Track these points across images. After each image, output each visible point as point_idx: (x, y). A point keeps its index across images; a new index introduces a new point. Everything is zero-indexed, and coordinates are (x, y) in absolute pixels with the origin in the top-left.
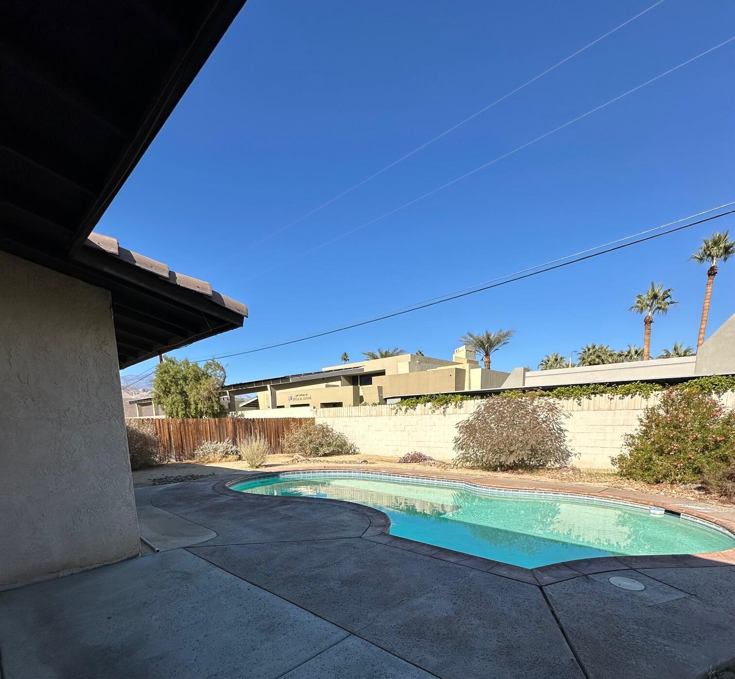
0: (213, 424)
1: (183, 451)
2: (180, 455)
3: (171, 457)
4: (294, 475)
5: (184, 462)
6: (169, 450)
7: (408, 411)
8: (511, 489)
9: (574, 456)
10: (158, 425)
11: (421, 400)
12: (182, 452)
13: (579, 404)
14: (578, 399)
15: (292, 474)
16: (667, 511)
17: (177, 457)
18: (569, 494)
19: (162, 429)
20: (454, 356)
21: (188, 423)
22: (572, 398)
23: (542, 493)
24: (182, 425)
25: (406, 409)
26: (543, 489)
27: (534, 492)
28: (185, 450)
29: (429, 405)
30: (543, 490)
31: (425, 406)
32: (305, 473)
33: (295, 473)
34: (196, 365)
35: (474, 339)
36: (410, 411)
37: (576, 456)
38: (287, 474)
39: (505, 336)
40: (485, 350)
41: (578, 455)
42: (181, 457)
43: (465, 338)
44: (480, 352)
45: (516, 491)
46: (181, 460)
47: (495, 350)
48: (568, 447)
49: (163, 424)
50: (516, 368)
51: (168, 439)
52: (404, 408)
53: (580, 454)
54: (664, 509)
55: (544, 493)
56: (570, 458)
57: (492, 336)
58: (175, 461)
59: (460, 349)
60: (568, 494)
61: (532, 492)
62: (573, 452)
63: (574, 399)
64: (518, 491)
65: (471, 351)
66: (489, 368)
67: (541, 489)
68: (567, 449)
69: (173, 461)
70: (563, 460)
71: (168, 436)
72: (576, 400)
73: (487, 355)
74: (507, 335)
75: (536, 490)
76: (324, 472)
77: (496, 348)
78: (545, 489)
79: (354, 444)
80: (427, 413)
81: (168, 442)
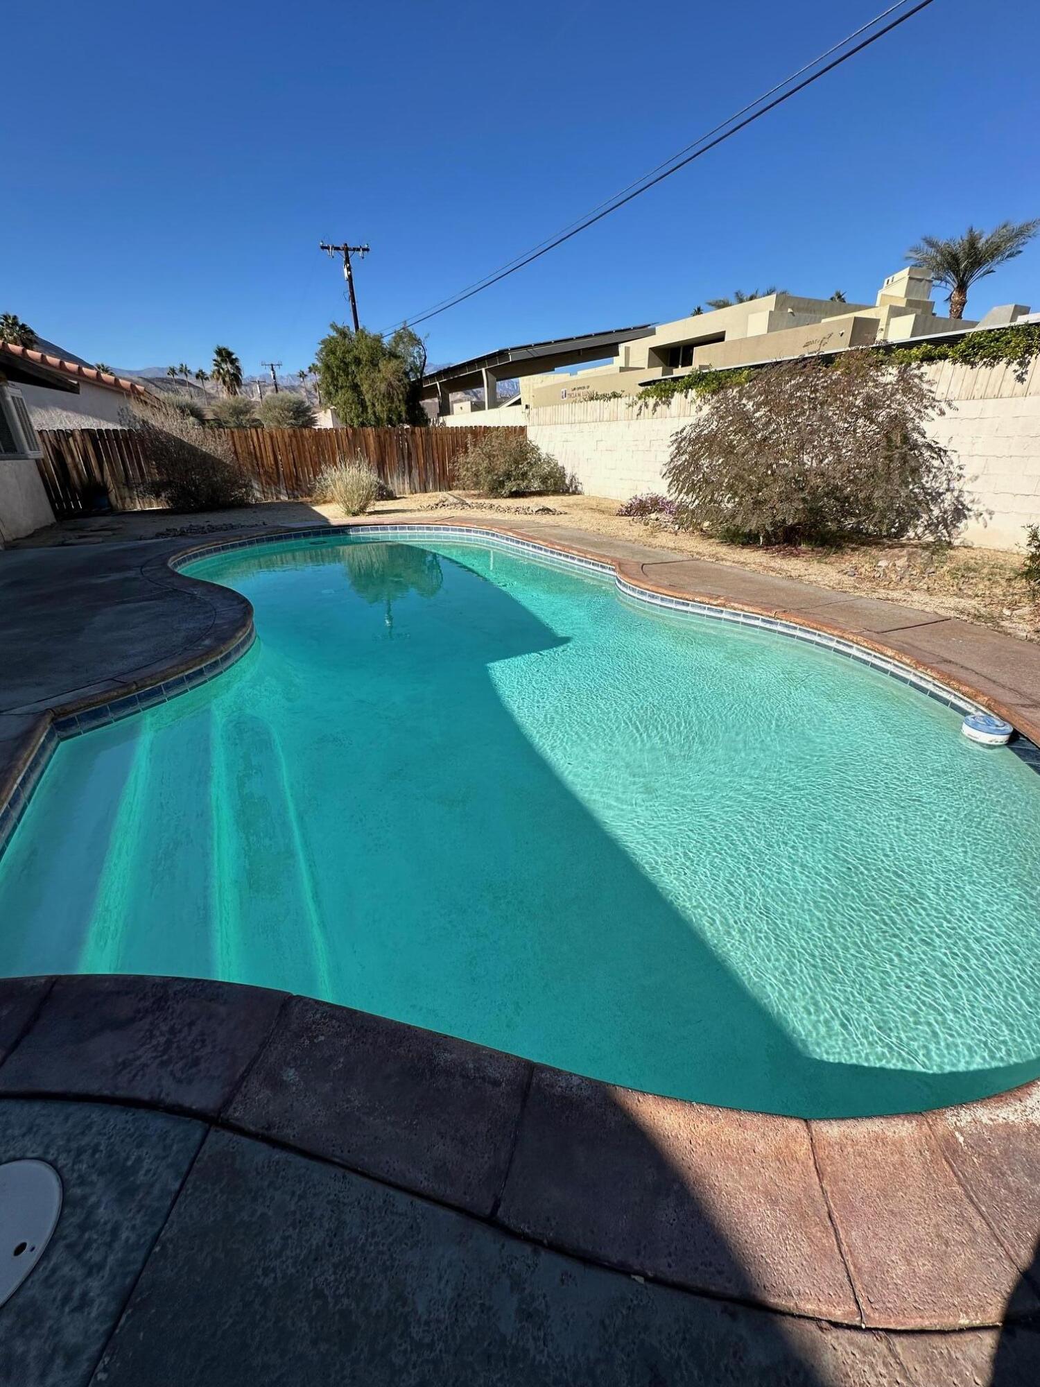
0: (343, 437)
1: (299, 483)
2: (293, 489)
3: (280, 493)
4: (376, 532)
5: (301, 500)
6: (276, 480)
7: (658, 408)
8: (675, 599)
9: (974, 518)
10: (255, 439)
11: (679, 384)
12: (297, 484)
13: (1020, 379)
14: (1020, 364)
15: (372, 529)
16: (1014, 738)
17: (289, 491)
18: (798, 627)
19: (262, 445)
20: (880, 293)
21: (302, 435)
22: (1005, 360)
23: (739, 615)
24: (294, 440)
25: (656, 405)
26: (740, 606)
27: (722, 611)
28: (301, 481)
29: (692, 393)
30: (742, 610)
31: (686, 397)
32: (396, 529)
33: (377, 529)
34: (378, 339)
35: (937, 251)
36: (662, 408)
37: (980, 519)
38: (362, 530)
39: (1016, 236)
40: (957, 276)
41: (986, 516)
42: (296, 493)
43: (917, 250)
44: (947, 282)
45: (683, 604)
46: (295, 497)
47: (984, 274)
48: (966, 494)
49: (263, 438)
50: (995, 308)
51: (273, 463)
52: (651, 401)
53: (991, 513)
54: (1009, 729)
55: (744, 616)
56: (964, 521)
57: (983, 240)
58: (286, 499)
59: (897, 276)
60: (795, 628)
61: (716, 611)
62: (975, 507)
63: (1009, 363)
64: (688, 605)
65: (920, 280)
66: (960, 317)
67: (736, 605)
68: (961, 499)
69: (284, 498)
70: (946, 527)
71: (272, 458)
72: (1015, 366)
73: (962, 287)
74: (1020, 233)
75: (724, 606)
76: (428, 529)
77: (985, 268)
78: (746, 608)
79: (577, 476)
80: (687, 413)
81: (274, 467)
